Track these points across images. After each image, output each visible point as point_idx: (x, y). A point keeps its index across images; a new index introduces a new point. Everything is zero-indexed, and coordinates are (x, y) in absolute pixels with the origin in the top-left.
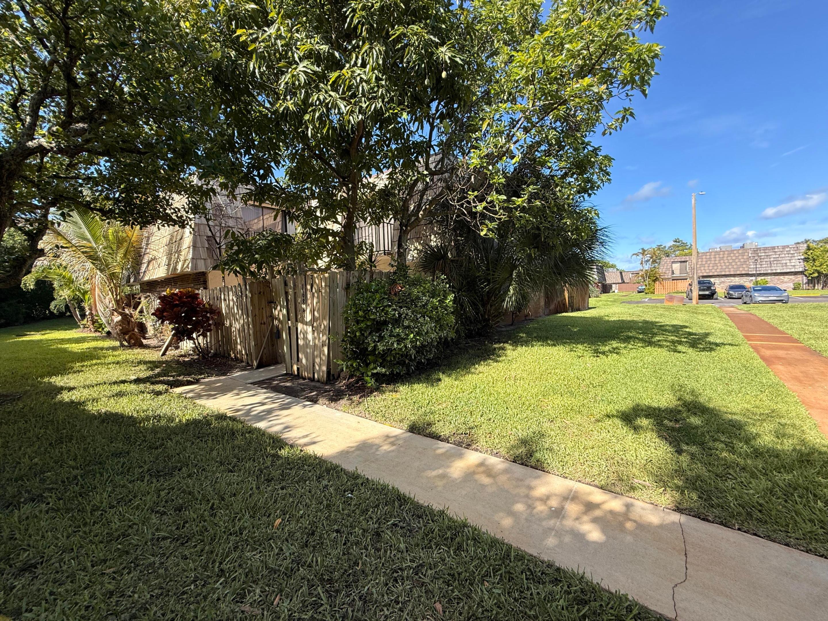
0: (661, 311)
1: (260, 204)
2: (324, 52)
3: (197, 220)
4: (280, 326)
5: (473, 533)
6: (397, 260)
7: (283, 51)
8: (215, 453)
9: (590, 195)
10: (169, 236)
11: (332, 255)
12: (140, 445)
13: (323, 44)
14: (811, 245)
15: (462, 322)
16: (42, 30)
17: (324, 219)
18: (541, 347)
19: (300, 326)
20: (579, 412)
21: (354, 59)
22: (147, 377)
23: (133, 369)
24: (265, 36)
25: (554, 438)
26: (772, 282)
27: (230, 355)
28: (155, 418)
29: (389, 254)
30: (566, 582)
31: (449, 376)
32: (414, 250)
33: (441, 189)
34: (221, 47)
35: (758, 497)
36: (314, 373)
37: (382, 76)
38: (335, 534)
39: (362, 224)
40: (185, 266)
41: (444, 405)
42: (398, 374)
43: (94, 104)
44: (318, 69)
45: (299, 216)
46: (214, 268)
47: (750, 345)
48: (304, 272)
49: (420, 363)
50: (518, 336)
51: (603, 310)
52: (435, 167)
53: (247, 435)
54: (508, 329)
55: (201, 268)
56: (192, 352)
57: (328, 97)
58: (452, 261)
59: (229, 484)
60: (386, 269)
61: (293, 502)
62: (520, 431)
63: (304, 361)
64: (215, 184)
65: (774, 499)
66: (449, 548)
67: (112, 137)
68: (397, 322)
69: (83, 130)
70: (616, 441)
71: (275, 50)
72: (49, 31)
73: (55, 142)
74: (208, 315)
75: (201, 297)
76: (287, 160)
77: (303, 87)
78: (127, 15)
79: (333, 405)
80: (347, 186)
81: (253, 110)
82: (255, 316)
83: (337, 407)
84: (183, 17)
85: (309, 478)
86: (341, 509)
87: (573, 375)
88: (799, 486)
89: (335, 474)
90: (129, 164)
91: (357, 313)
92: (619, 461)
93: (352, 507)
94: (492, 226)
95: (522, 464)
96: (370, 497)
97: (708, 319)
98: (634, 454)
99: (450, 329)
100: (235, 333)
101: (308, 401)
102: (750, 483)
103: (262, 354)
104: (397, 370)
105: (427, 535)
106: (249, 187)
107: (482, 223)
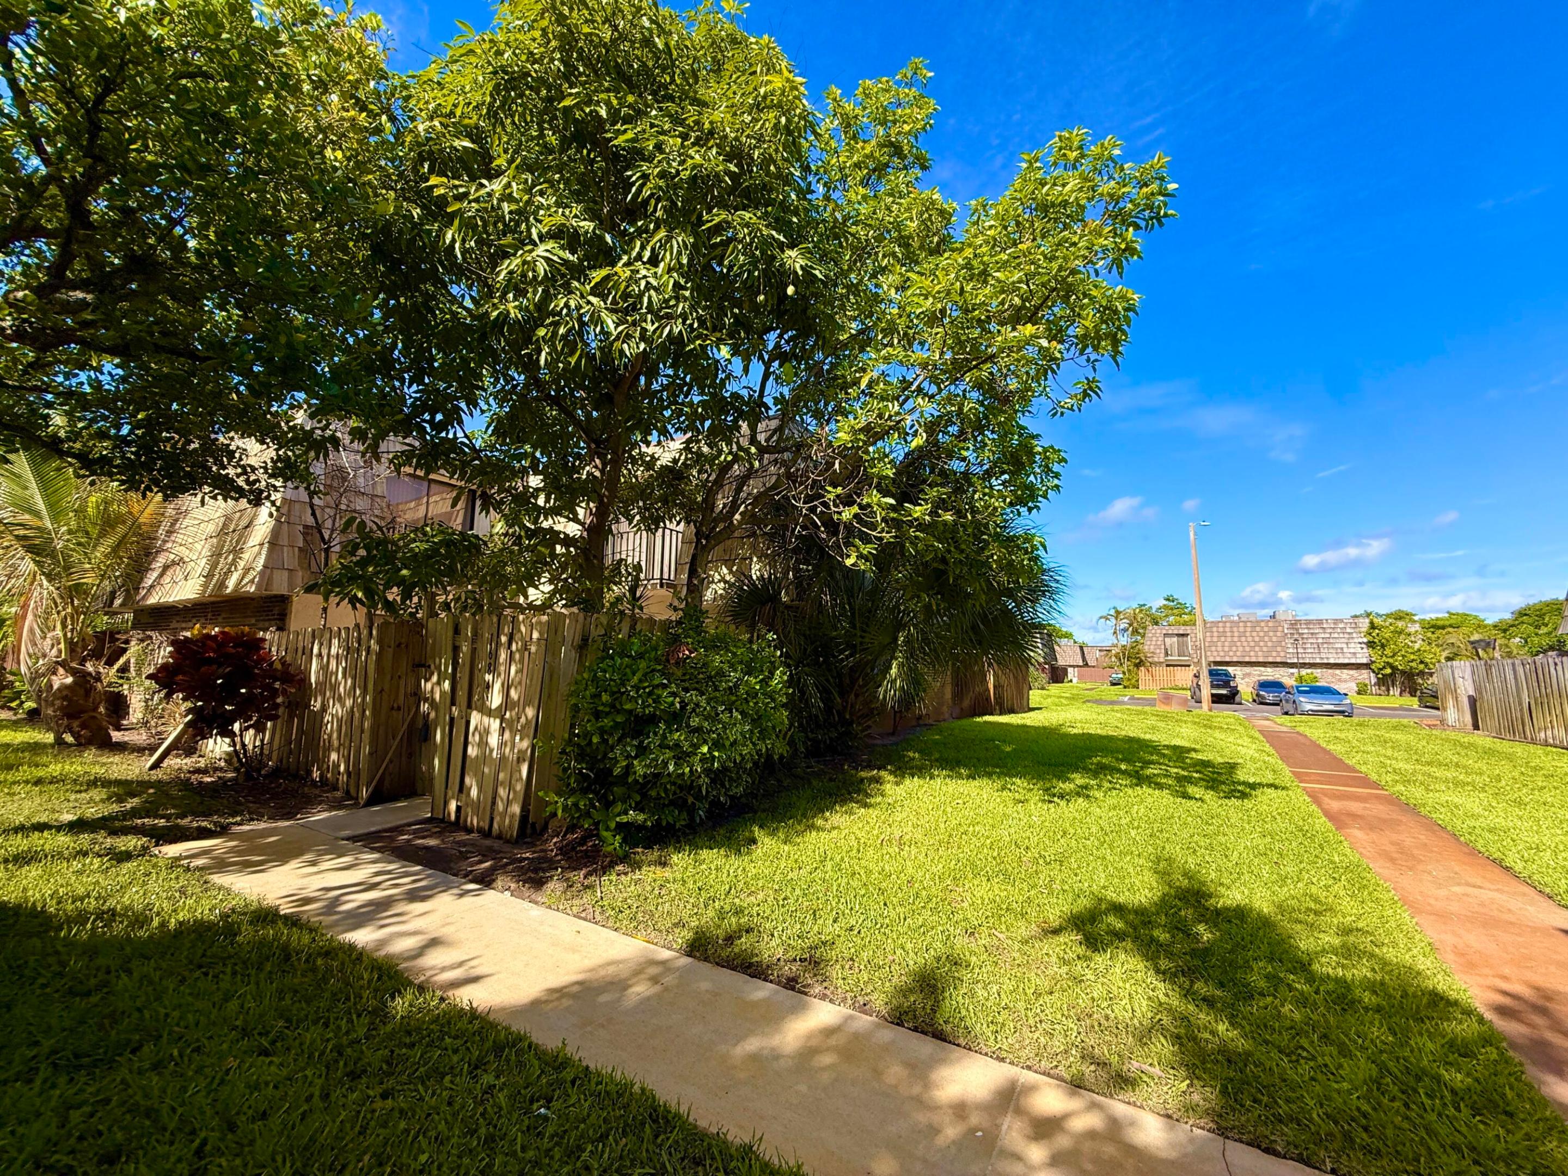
0: (1152, 721)
1: (427, 474)
2: (587, 232)
3: (289, 491)
4: (433, 715)
6: (686, 599)
7: (511, 220)
8: (233, 1005)
9: (1030, 510)
10: (223, 519)
11: (559, 579)
12: (44, 986)
13: (585, 219)
14: (1375, 620)
15: (801, 725)
16: (41, 124)
17: (550, 513)
18: (948, 780)
19: (475, 718)
20: (1022, 915)
21: (637, 249)
22: (104, 818)
23: (73, 797)
24: (483, 192)
25: (977, 970)
26: (1325, 678)
27: (309, 772)
28: (100, 915)
29: (669, 586)
31: (773, 833)
32: (719, 581)
33: (774, 479)
34: (396, 199)
35: (1358, 1098)
36: (492, 820)
37: (686, 282)
39: (624, 526)
40: (246, 580)
41: (761, 896)
42: (670, 828)
43: (116, 261)
44: (571, 258)
45: (502, 502)
46: (309, 589)
47: (1304, 789)
48: (497, 609)
49: (715, 803)
50: (904, 756)
51: (1054, 714)
52: (767, 440)
53: (319, 962)
54: (886, 741)
55: (280, 586)
56: (223, 764)
57: (584, 305)
58: (787, 607)
59: (256, 1087)
60: (663, 614)
61: (407, 1131)
62: (911, 954)
63: (474, 793)
64: (339, 428)
65: (1386, 1101)
67: (141, 323)
68: (676, 718)
69: (83, 304)
70: (1093, 978)
71: (497, 215)
72: (58, 127)
73: (14, 319)
74: (277, 684)
75: (267, 646)
76: (492, 402)
77: (540, 283)
78: (228, 123)
79: (526, 891)
80: (602, 457)
81: (439, 309)
82: (382, 690)
83: (533, 896)
84: (332, 142)
85: (452, 1068)
86: (519, 1147)
87: (1008, 839)
88: (1424, 1071)
89: (513, 1058)
90: (167, 376)
91: (597, 696)
92: (1103, 1021)
93: (546, 1140)
94: (866, 549)
95: (915, 1029)
96: (589, 1115)
97: (1231, 739)
98: (1128, 1007)
99: (777, 736)
100: (330, 726)
101: (471, 881)
102: (1340, 1066)
103: (383, 774)
104: (668, 818)
106: (408, 440)
107: (848, 544)
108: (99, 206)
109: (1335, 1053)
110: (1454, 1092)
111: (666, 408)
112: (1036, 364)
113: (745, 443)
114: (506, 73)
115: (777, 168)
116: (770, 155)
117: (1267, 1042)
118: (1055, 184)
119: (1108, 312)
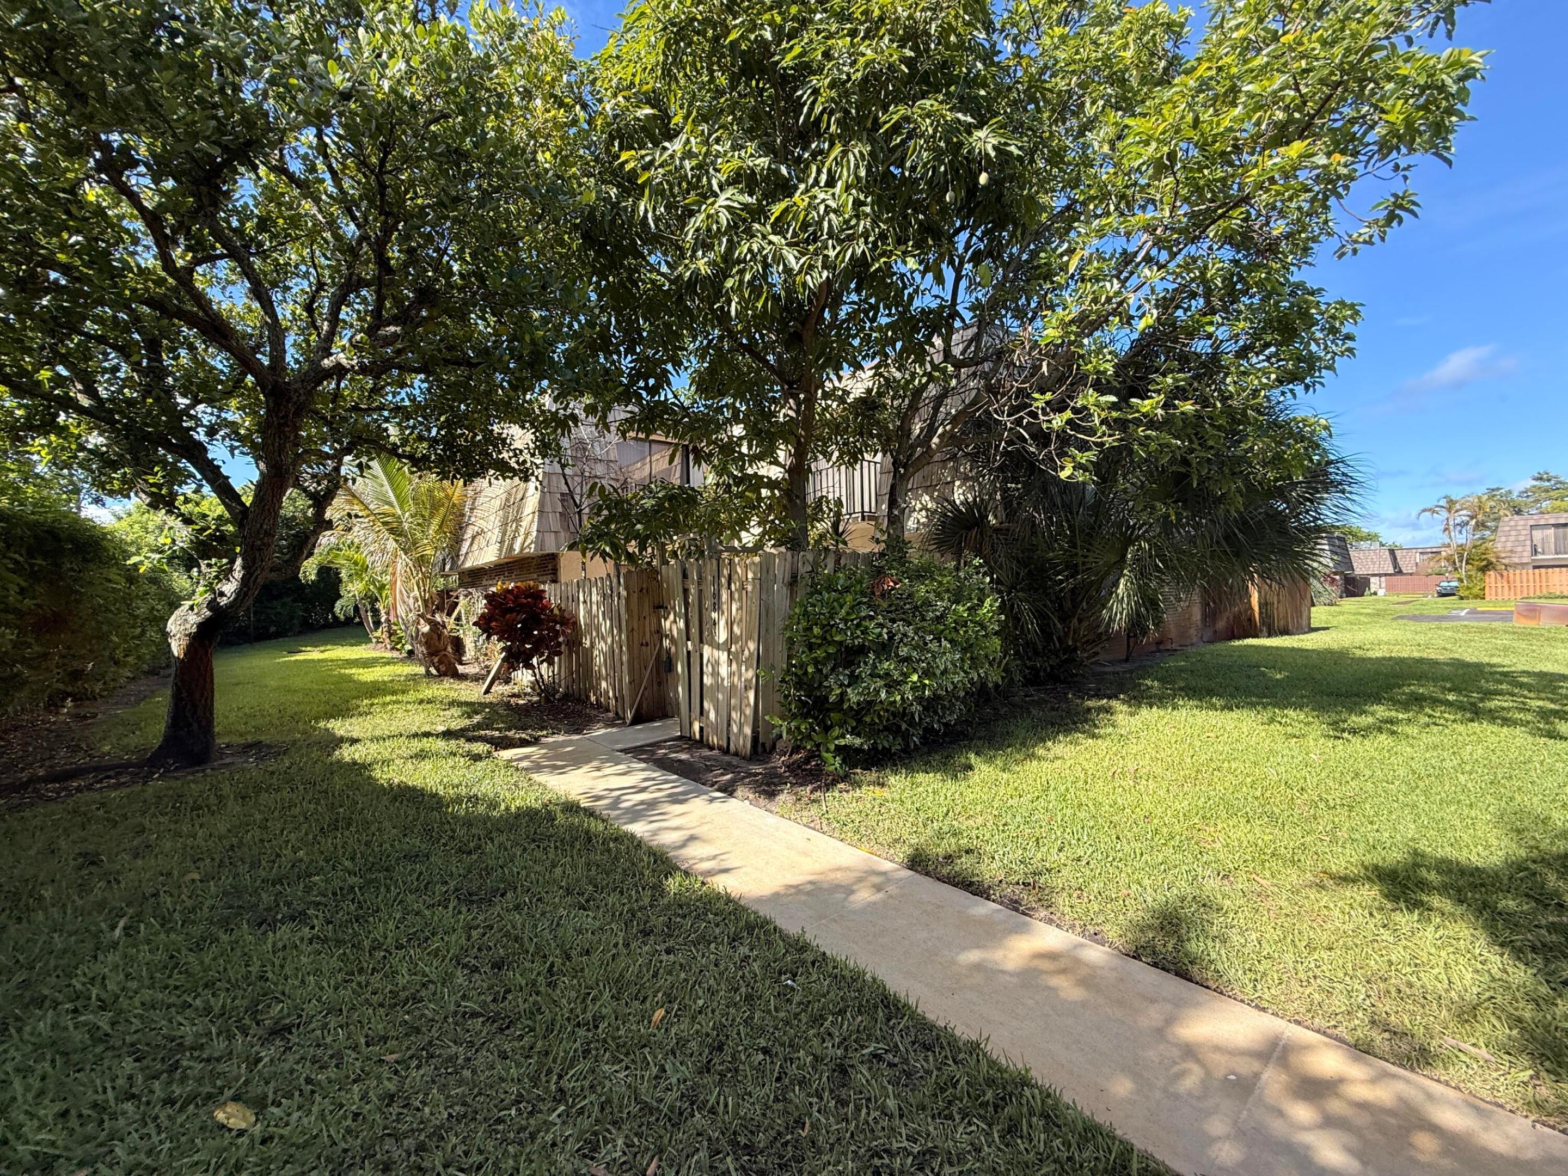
0: (1505, 641)
1: (648, 436)
2: (762, 169)
3: (547, 467)
4: (673, 649)
5: (1043, 1101)
6: (887, 531)
7: (693, 176)
8: (558, 871)
9: (1307, 388)
10: (505, 495)
11: (767, 521)
12: (445, 845)
13: (760, 156)
15: (1017, 653)
16: (351, 195)
17: (754, 459)
18: (1195, 711)
19: (707, 651)
20: (1293, 862)
21: (813, 174)
22: (462, 729)
23: (442, 713)
24: (666, 155)
25: (1232, 915)
27: (588, 697)
28: (469, 799)
29: (870, 518)
31: (990, 761)
32: (921, 510)
33: (974, 393)
34: (596, 184)
36: (729, 739)
37: (866, 197)
38: (761, 1057)
39: (822, 463)
40: (527, 544)
41: (980, 820)
42: (887, 753)
43: (411, 295)
44: (750, 201)
45: (711, 455)
46: (571, 547)
48: (716, 555)
49: (929, 730)
50: (1140, 685)
51: (1348, 635)
52: (963, 353)
53: (612, 844)
54: (1118, 669)
55: (550, 548)
56: (529, 690)
57: (766, 246)
58: (997, 530)
59: (580, 932)
60: (866, 547)
61: (686, 980)
62: (1149, 890)
63: (712, 715)
64: (577, 407)
66: (990, 1126)
68: (885, 648)
69: (395, 335)
70: (1391, 939)
71: (681, 175)
72: (361, 194)
73: (358, 357)
74: (558, 627)
75: (547, 596)
76: (693, 359)
77: (725, 234)
78: (464, 155)
79: (762, 801)
80: (796, 397)
81: (642, 280)
82: (633, 630)
83: (769, 806)
84: (542, 145)
85: (715, 938)
86: (773, 1007)
87: (1276, 778)
89: (763, 936)
90: (455, 383)
91: (809, 629)
92: (1403, 988)
93: (794, 1006)
94: (1083, 458)
95: (1155, 965)
96: (828, 992)
98: (1443, 977)
99: (991, 664)
100: (599, 660)
101: (719, 790)
103: (641, 698)
104: (883, 743)
105: (943, 1090)
106: (630, 408)
107: (1062, 454)
108: (394, 253)
111: (854, 337)
113: (938, 358)
114: (673, 25)
115: (958, 36)
116: (949, 24)
119: (1428, 93)
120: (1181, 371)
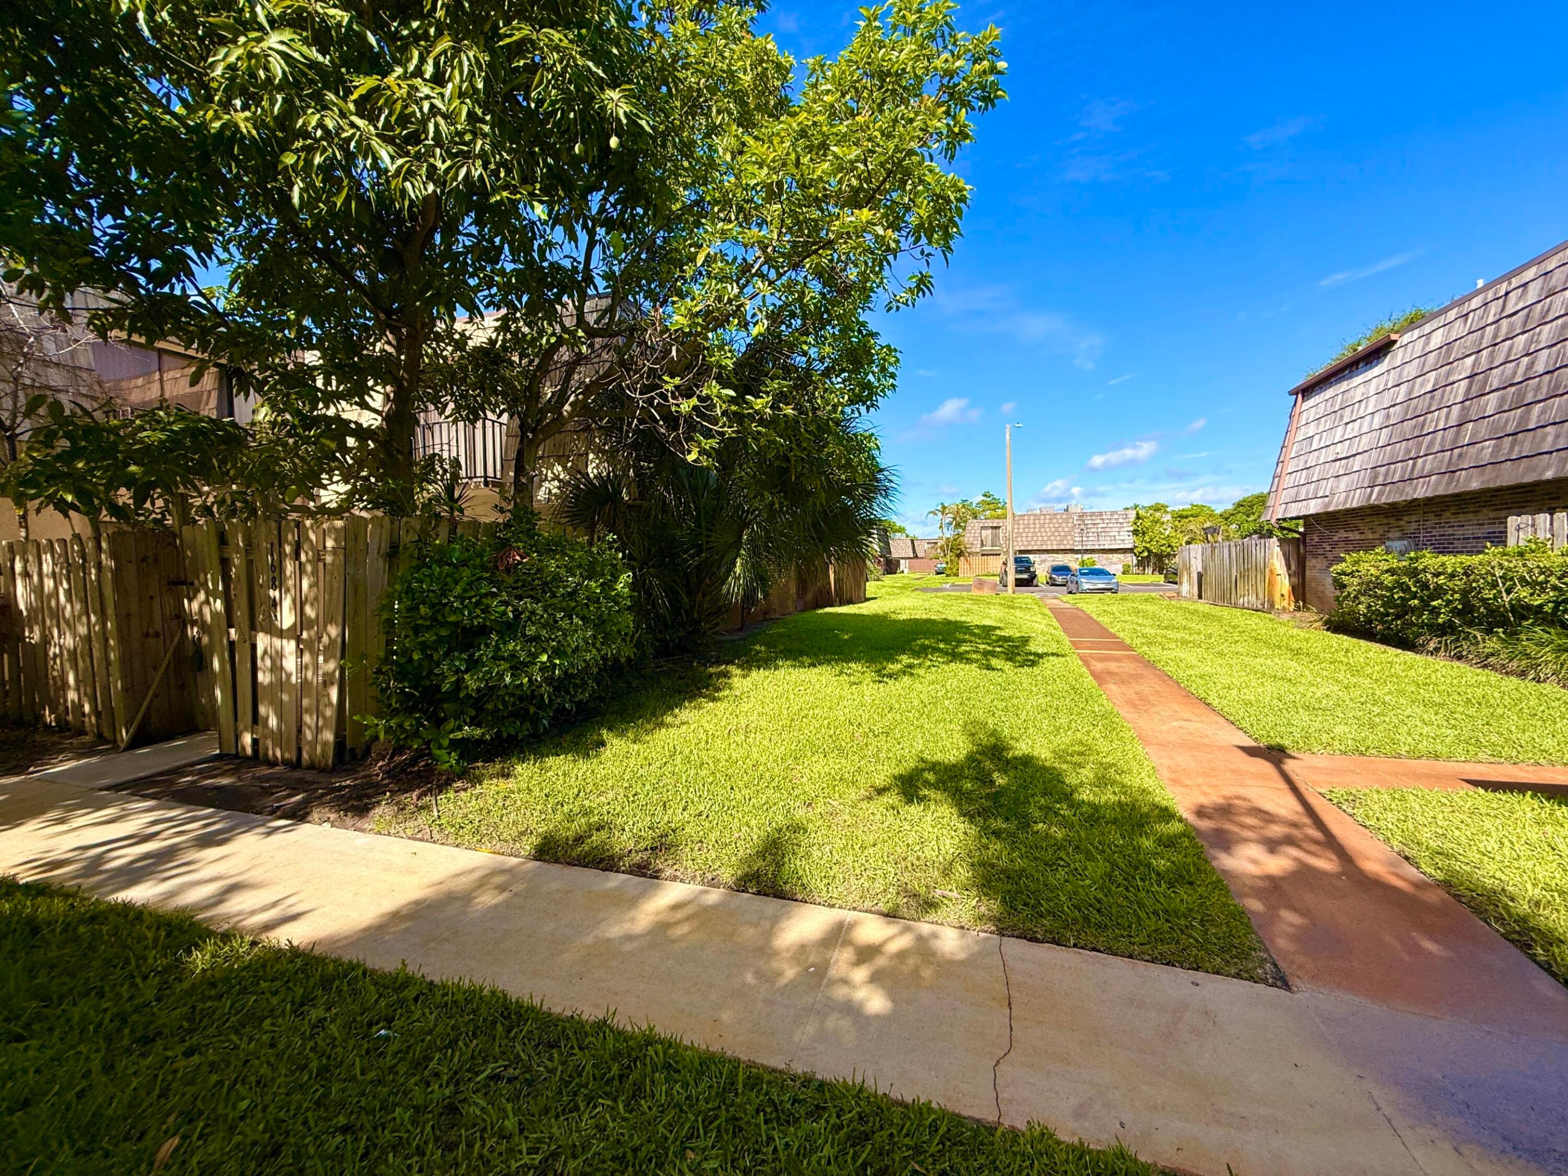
0: (967, 605)
1: (151, 341)
2: (339, 25)
4: (205, 639)
5: (665, 1053)
6: (514, 498)
9: (868, 409)
11: (358, 478)
13: (336, 6)
14: (1140, 512)
15: (649, 626)
17: (331, 398)
18: (791, 670)
19: (262, 641)
20: (853, 783)
21: (415, 61)
25: (813, 835)
26: (1101, 562)
27: (40, 717)
29: (495, 484)
30: (835, 1107)
31: (622, 734)
32: (553, 480)
33: (607, 365)
35: (1096, 889)
36: (300, 750)
37: (484, 114)
39: (434, 416)
41: (611, 795)
42: (512, 739)
44: (320, 58)
45: (265, 382)
47: (1079, 655)
48: (280, 516)
49: (561, 710)
50: (751, 650)
51: (887, 603)
52: (597, 322)
53: (82, 929)
54: (735, 637)
57: (347, 127)
58: (630, 507)
60: (488, 517)
61: (220, 1083)
62: (755, 829)
63: (273, 722)
65: (1113, 888)
66: (615, 1100)
68: (510, 628)
70: (909, 828)
76: (233, 250)
77: (280, 88)
79: (349, 820)
80: (396, 331)
81: (131, 110)
82: (128, 616)
83: (359, 824)
85: (272, 1010)
86: (358, 1071)
87: (843, 718)
88: (1140, 862)
89: (345, 988)
91: (415, 609)
92: (915, 862)
93: (388, 1058)
94: (708, 444)
95: (759, 893)
96: (435, 1026)
97: (1028, 617)
98: (936, 847)
99: (623, 640)
100: (59, 660)
101: (280, 818)
102: (1086, 868)
103: (148, 709)
104: (508, 730)
105: (567, 1084)
106: (114, 294)
107: (689, 439)
109: (1083, 859)
110: (1158, 874)
111: (472, 276)
112: (872, 253)
113: (569, 322)
117: (1036, 859)
118: (893, 49)
119: (940, 201)
120: (784, 379)
